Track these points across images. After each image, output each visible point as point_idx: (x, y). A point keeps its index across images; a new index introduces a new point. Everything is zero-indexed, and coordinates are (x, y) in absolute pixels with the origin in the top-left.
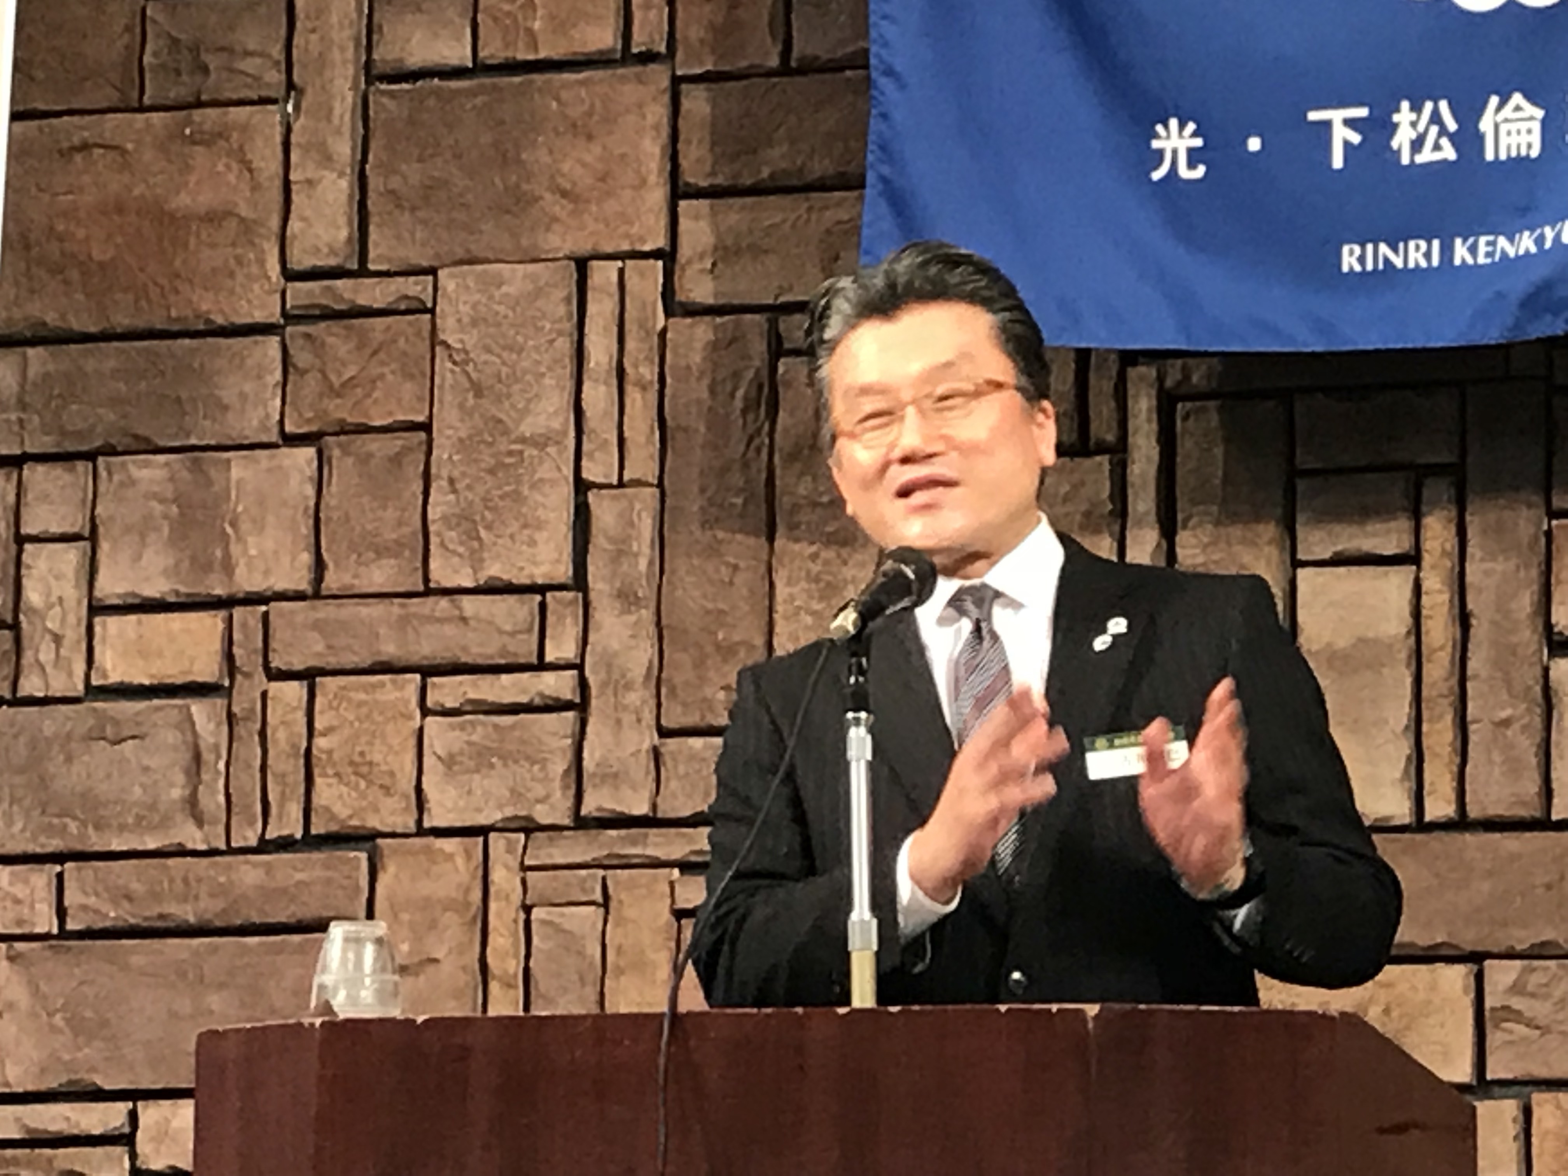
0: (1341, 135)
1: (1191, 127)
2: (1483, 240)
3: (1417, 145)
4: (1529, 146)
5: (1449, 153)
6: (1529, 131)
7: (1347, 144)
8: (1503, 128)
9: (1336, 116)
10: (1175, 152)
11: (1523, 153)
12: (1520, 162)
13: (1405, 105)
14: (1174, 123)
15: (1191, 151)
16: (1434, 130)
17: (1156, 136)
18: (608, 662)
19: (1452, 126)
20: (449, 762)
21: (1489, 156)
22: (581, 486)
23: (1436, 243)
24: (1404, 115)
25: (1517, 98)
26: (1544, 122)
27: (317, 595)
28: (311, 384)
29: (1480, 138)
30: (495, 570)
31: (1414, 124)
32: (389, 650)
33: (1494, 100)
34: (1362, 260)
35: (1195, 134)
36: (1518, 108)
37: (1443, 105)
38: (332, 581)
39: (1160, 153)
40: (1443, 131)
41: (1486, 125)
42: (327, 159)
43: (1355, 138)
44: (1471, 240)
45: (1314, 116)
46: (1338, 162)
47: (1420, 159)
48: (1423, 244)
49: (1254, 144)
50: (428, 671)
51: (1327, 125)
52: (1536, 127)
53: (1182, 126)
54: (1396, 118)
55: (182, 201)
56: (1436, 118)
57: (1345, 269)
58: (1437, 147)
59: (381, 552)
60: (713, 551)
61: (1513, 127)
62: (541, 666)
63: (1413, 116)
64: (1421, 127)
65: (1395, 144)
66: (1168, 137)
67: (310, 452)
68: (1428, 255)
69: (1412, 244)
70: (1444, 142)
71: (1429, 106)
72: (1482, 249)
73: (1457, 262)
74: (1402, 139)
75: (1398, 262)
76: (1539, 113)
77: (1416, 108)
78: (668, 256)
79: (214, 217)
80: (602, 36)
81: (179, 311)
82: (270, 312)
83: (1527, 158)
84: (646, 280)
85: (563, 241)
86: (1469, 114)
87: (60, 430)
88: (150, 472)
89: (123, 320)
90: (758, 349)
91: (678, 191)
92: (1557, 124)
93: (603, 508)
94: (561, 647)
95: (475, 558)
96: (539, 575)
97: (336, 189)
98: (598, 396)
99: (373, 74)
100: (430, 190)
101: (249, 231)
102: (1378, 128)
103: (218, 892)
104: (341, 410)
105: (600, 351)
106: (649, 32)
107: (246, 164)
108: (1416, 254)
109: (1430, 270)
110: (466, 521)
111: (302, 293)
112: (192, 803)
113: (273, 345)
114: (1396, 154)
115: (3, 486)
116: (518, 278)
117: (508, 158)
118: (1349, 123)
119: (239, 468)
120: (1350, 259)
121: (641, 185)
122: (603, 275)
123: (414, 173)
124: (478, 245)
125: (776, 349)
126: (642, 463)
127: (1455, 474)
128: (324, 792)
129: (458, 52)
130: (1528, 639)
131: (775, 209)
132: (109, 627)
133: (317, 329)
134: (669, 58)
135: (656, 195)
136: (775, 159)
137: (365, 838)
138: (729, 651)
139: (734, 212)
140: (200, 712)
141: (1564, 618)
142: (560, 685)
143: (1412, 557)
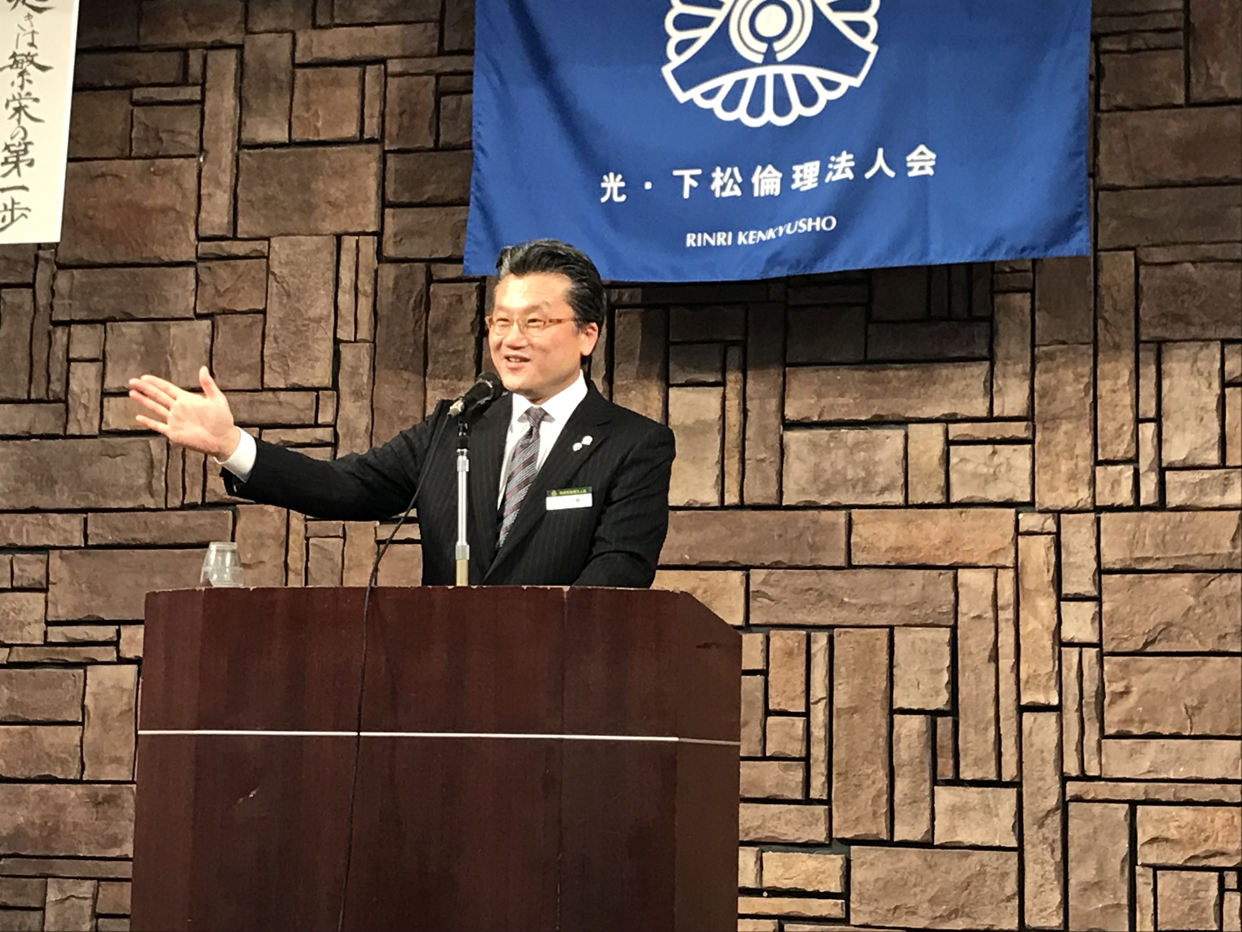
0: (689, 182)
1: (620, 177)
2: (752, 233)
3: (723, 188)
4: (775, 190)
5: (738, 192)
6: (775, 183)
7: (691, 187)
8: (763, 182)
9: (687, 173)
10: (612, 188)
11: (772, 193)
12: (771, 197)
13: (718, 169)
14: (612, 175)
15: (619, 189)
16: (731, 181)
17: (603, 181)
18: (347, 425)
19: (739, 179)
21: (756, 194)
22: (337, 342)
23: (730, 234)
24: (717, 174)
25: (770, 167)
26: (782, 179)
28: (209, 291)
29: (752, 186)
30: (295, 380)
31: (722, 178)
33: (759, 168)
34: (696, 241)
35: (622, 180)
36: (770, 172)
37: (736, 170)
39: (605, 190)
40: (735, 182)
41: (755, 179)
42: (218, 184)
43: (695, 184)
44: (746, 233)
45: (676, 173)
46: (686, 195)
47: (725, 194)
48: (724, 234)
49: (648, 185)
50: (263, 427)
51: (682, 178)
52: (778, 181)
53: (616, 176)
54: (714, 175)
55: (148, 203)
56: (732, 176)
57: (688, 245)
58: (732, 189)
59: (242, 370)
60: (397, 373)
61: (767, 181)
62: (316, 425)
63: (722, 175)
64: (725, 180)
65: (713, 187)
66: (609, 182)
67: (207, 323)
68: (726, 240)
69: (719, 234)
70: (736, 187)
71: (729, 170)
72: (751, 236)
73: (739, 243)
74: (716, 185)
75: (713, 242)
76: (780, 175)
77: (723, 171)
78: (379, 234)
79: (164, 210)
80: (350, 130)
81: (147, 255)
82: (190, 256)
83: (773, 196)
84: (368, 246)
85: (330, 226)
86: (747, 174)
87: (89, 309)
88: (131, 330)
89: (120, 258)
90: (421, 279)
91: (384, 204)
92: (786, 181)
93: (346, 352)
94: (325, 417)
95: (286, 374)
96: (316, 382)
97: (223, 198)
98: (345, 299)
99: (241, 145)
100: (268, 200)
101: (180, 217)
102: (705, 180)
103: (161, 527)
104: (223, 303)
105: (346, 277)
106: (372, 129)
107: (180, 186)
108: (721, 239)
109: (727, 246)
110: (282, 356)
111: (206, 247)
112: (149, 486)
113: (191, 271)
114: (713, 192)
115: (60, 335)
116: (308, 243)
117: (305, 186)
118: (692, 177)
119: (175, 329)
120: (690, 240)
121: (367, 200)
122: (349, 242)
123: (260, 191)
124: (290, 227)
125: (430, 280)
126: (365, 332)
127: (743, 345)
128: (212, 482)
129: (282, 136)
130: (774, 421)
131: (430, 214)
132: (111, 402)
133: (212, 264)
134: (381, 141)
135: (374, 206)
136: (430, 190)
137: (231, 504)
138: (405, 420)
139: (411, 215)
140: (154, 443)
141: (791, 413)
142: (324, 434)
143: (722, 384)
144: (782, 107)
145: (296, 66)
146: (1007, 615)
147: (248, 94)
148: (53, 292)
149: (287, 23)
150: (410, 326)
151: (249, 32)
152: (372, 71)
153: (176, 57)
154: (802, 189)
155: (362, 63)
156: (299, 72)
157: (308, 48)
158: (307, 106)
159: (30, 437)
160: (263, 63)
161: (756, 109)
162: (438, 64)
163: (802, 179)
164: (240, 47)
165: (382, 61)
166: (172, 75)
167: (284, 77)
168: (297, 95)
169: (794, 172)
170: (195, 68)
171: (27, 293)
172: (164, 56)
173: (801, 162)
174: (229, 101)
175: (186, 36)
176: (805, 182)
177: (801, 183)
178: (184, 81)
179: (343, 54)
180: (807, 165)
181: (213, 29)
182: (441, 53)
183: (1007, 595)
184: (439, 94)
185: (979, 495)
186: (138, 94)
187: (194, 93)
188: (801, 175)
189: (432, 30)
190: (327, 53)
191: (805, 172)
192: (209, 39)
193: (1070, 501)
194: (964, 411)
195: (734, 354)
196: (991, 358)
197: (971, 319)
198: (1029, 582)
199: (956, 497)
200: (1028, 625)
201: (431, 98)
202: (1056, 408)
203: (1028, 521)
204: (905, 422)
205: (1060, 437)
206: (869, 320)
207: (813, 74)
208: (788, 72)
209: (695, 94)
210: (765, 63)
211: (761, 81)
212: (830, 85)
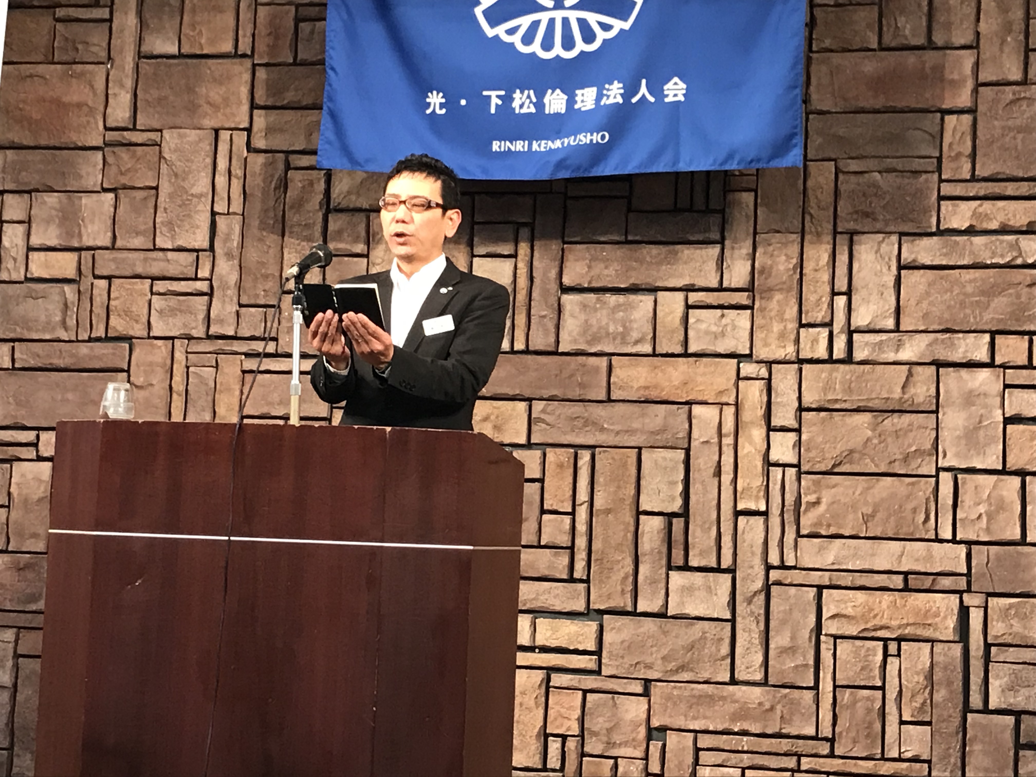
0: (495, 101)
1: (441, 94)
2: (543, 142)
3: (521, 106)
4: (561, 109)
5: (533, 110)
6: (562, 104)
7: (497, 105)
8: (552, 102)
9: (493, 94)
10: (435, 104)
11: (559, 111)
12: (557, 115)
13: (518, 91)
14: (435, 92)
15: (441, 104)
16: (528, 101)
17: (428, 97)
18: (221, 279)
19: (534, 100)
20: (161, 312)
21: (547, 112)
22: (214, 214)
23: (527, 142)
24: (517, 95)
25: (558, 91)
26: (567, 100)
27: (113, 248)
28: (113, 170)
29: (544, 105)
30: (181, 242)
31: (521, 99)
32: (139, 270)
33: (550, 91)
34: (500, 147)
35: (442, 97)
36: (558, 95)
37: (532, 92)
38: (119, 244)
39: (429, 104)
40: (531, 102)
41: (546, 100)
42: (122, 86)
43: (500, 102)
44: (539, 142)
45: (485, 93)
46: (493, 111)
47: (523, 111)
48: (522, 142)
49: (463, 102)
50: (154, 279)
51: (489, 97)
52: (564, 102)
53: (438, 94)
54: (514, 96)
55: (66, 99)
56: (529, 97)
57: (494, 150)
58: (529, 107)
59: (137, 234)
60: (261, 240)
61: (556, 101)
62: (196, 279)
63: (521, 95)
64: (523, 100)
65: (514, 105)
66: (433, 98)
67: (111, 196)
68: (523, 147)
69: (518, 142)
70: (531, 105)
71: (526, 92)
72: (543, 145)
73: (534, 149)
74: (516, 104)
75: (513, 149)
76: (566, 97)
77: (522, 92)
78: (249, 130)
79: (79, 105)
80: (227, 47)
81: (64, 140)
82: (98, 142)
83: (560, 114)
84: (241, 139)
85: (209, 123)
86: (540, 95)
87: (16, 181)
88: (52, 199)
89: (43, 143)
90: (281, 166)
91: (253, 106)
92: (571, 101)
93: (221, 222)
94: (204, 272)
95: (173, 238)
96: (197, 245)
97: (126, 98)
98: (221, 180)
99: (140, 55)
100: (161, 100)
101: (92, 111)
102: (507, 99)
103: (72, 356)
104: (124, 180)
105: (222, 164)
106: (244, 46)
107: (92, 87)
108: (519, 146)
109: (524, 152)
110: (170, 224)
111: (112, 136)
112: (64, 323)
113: (99, 155)
114: (514, 109)
116: (193, 135)
117: (190, 90)
118: (498, 97)
119: (86, 200)
120: (496, 146)
121: (240, 103)
122: (225, 136)
123: (155, 93)
124: (178, 122)
125: (288, 167)
126: (236, 206)
127: (531, 226)
128: (113, 321)
129: (173, 49)
130: (554, 287)
131: (289, 115)
132: (34, 256)
133: (116, 149)
134: (252, 56)
135: (245, 107)
136: (290, 96)
137: (128, 339)
138: (266, 277)
139: (274, 115)
140: (68, 289)
141: (566, 281)
142: (203, 286)
143: (514, 256)
144: (568, 44)
146: (728, 441)
147: (147, 15)
150: (272, 203)
154: (583, 109)
158: (193, 26)
161: (547, 45)
163: (583, 101)
167: (176, 3)
168: (185, 17)
169: (576, 95)
173: (582, 88)
174: (132, 20)
176: (585, 104)
177: (582, 105)
178: (96, 3)
180: (587, 90)
183: (729, 425)
184: (298, 20)
185: (711, 348)
186: (60, 12)
187: (104, 13)
188: (582, 98)
191: (585, 95)
193: (780, 354)
194: (700, 282)
195: (524, 232)
196: (722, 242)
197: (708, 211)
198: (746, 416)
199: (692, 349)
200: (745, 449)
201: (292, 24)
202: (771, 282)
203: (748, 369)
204: (654, 290)
205: (773, 305)
206: (629, 210)
207: (593, 18)
208: (573, 16)
209: (500, 31)
210: (555, 8)
211: (552, 21)
212: (606, 27)
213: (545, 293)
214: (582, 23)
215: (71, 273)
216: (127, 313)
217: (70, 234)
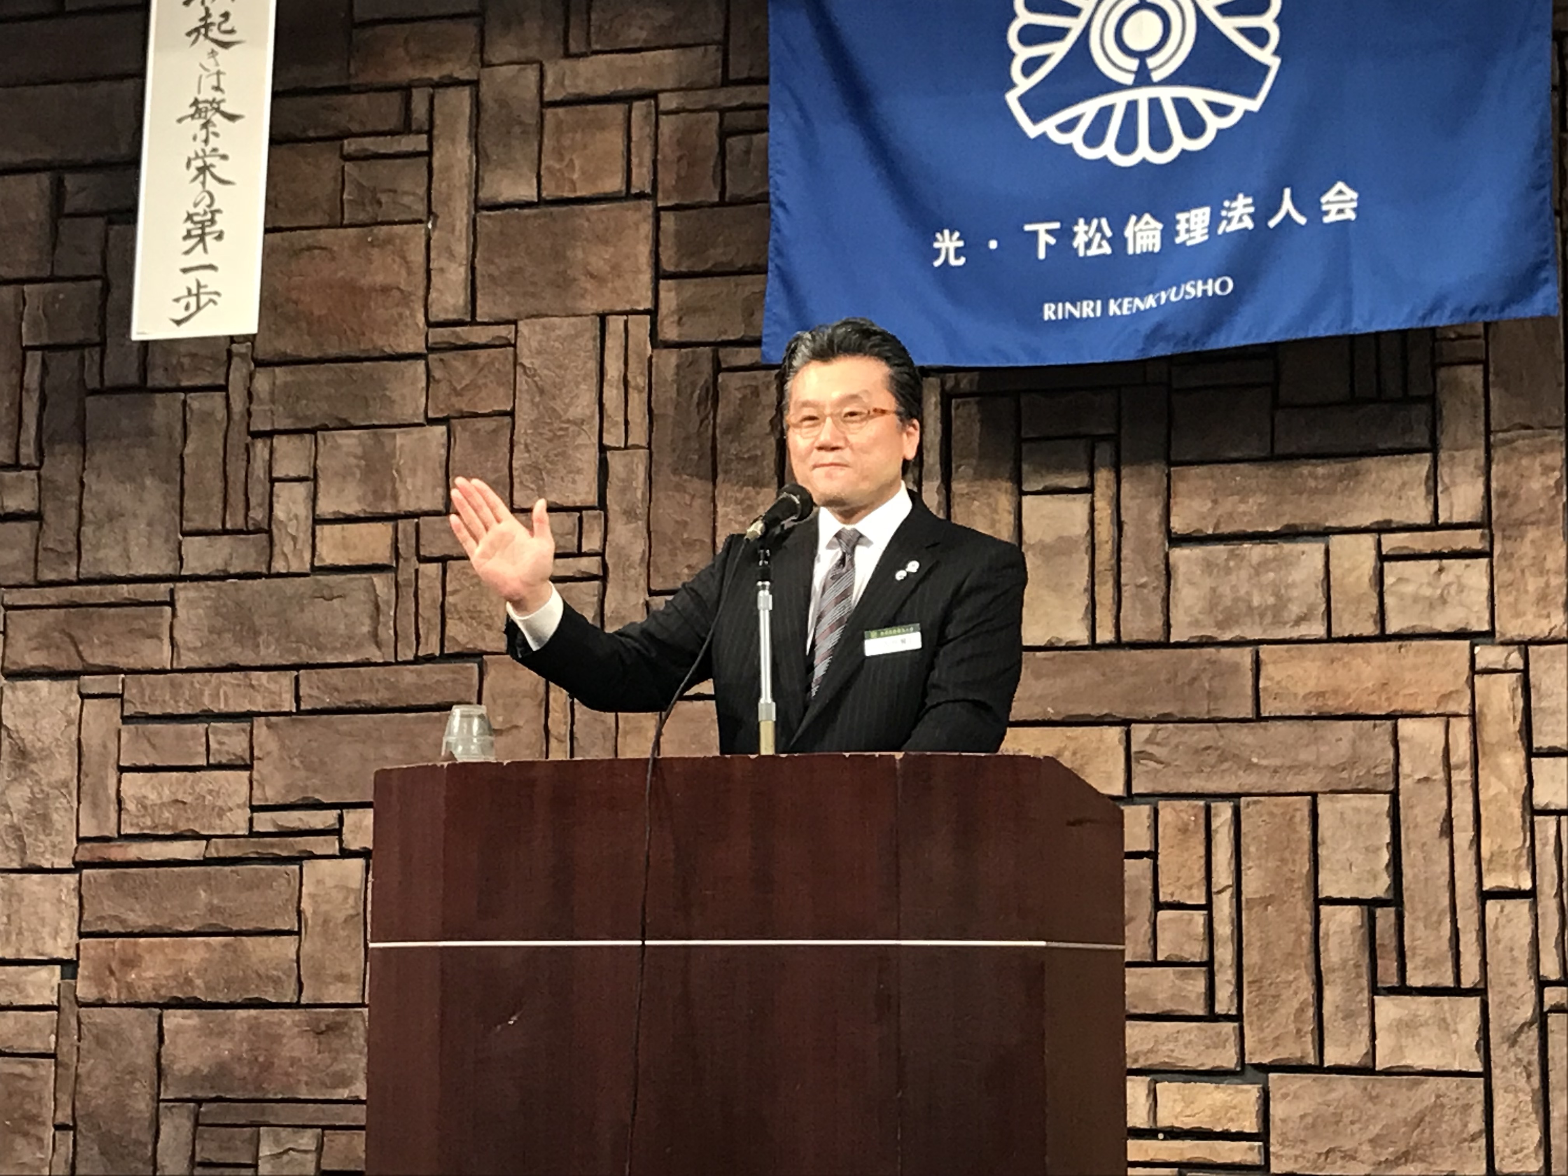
0: (1045, 239)
1: (957, 234)
2: (1126, 300)
3: (1088, 245)
4: (1154, 245)
5: (1107, 249)
6: (1154, 237)
7: (1048, 245)
8: (1139, 235)
9: (1041, 228)
10: (947, 250)
11: (1150, 249)
12: (1147, 255)
13: (1081, 221)
14: (946, 232)
15: (957, 249)
16: (1099, 236)
17: (936, 240)
18: (618, 553)
19: (1109, 233)
21: (1130, 251)
22: (603, 449)
23: (1099, 303)
24: (1080, 227)
25: (1147, 217)
26: (1163, 231)
28: (443, 389)
29: (1125, 240)
31: (1086, 233)
33: (1133, 218)
34: (1055, 313)
35: (959, 239)
36: (1147, 223)
37: (1104, 222)
39: (938, 251)
40: (1103, 237)
41: (1128, 233)
42: (452, 256)
43: (1052, 241)
44: (1119, 300)
45: (1028, 228)
46: (1042, 255)
47: (1090, 253)
48: (1091, 303)
49: (993, 245)
51: (1035, 234)
52: (1158, 234)
53: (951, 234)
54: (1076, 229)
55: (366, 281)
56: (1099, 229)
57: (1046, 318)
58: (1100, 246)
60: (680, 487)
61: (1145, 234)
62: (580, 554)
63: (1086, 228)
64: (1091, 234)
65: (1075, 244)
66: (944, 241)
67: (443, 429)
68: (1094, 310)
69: (1085, 303)
70: (1105, 243)
71: (1095, 222)
72: (1126, 304)
73: (1111, 313)
74: (1079, 242)
75: (1077, 314)
76: (1160, 226)
77: (1088, 223)
78: (653, 313)
79: (385, 290)
80: (614, 184)
81: (365, 346)
82: (419, 346)
83: (1152, 253)
84: (641, 327)
85: (592, 305)
86: (1118, 227)
87: (295, 416)
88: (348, 440)
89: (332, 351)
90: (707, 368)
91: (659, 275)
92: (1169, 232)
93: (615, 461)
94: (591, 543)
96: (577, 500)
97: (458, 273)
98: (613, 395)
99: (479, 206)
100: (514, 273)
101: (406, 298)
102: (1065, 235)
103: (390, 687)
104: (461, 404)
105: (613, 370)
106: (641, 181)
107: (405, 259)
108: (1087, 309)
109: (1096, 318)
110: (535, 469)
111: (438, 335)
112: (374, 635)
113: (421, 365)
114: (1076, 250)
115: (260, 448)
116: (564, 325)
117: (558, 255)
118: (1049, 232)
119: (401, 438)
120: (1049, 312)
121: (638, 271)
122: (615, 324)
123: (504, 264)
124: (542, 307)
125: (718, 368)
126: (638, 436)
127: (1115, 439)
128: (452, 628)
129: (528, 192)
130: (1157, 536)
131: (716, 285)
132: (325, 531)
133: (447, 356)
134: (653, 196)
135: (646, 277)
136: (716, 255)
137: (476, 655)
138: (689, 545)
139: (691, 287)
140: (379, 581)
141: (1178, 525)
142: (590, 565)
143: (1089, 489)
144: (1161, 140)
145: (545, 105)
146: (1461, 776)
147: (487, 143)
148: (250, 395)
149: (533, 51)
150: (693, 427)
151: (485, 64)
152: (639, 108)
153: (396, 98)
154: (1189, 243)
155: (626, 99)
156: (549, 113)
157: (560, 82)
158: (560, 155)
159: (224, 576)
160: (503, 103)
161: (1127, 144)
162: (722, 97)
163: (1188, 231)
164: (474, 84)
165: (653, 95)
166: (393, 122)
167: (531, 120)
168: (547, 141)
169: (1178, 222)
170: (420, 109)
171: (219, 396)
172: (382, 97)
173: (1186, 209)
174: (463, 152)
175: (408, 73)
176: (1192, 235)
177: (1186, 236)
178: (406, 128)
179: (603, 88)
180: (1194, 212)
181: (440, 62)
182: (726, 82)
183: (1461, 751)
184: (724, 134)
185: (1424, 624)
186: (350, 146)
187: (419, 143)
188: (1186, 226)
189: (713, 54)
190: (582, 87)
191: (1192, 221)
192: (435, 75)
193: (1541, 628)
194: (1398, 517)
195: (1104, 452)
196: (1434, 448)
197: (1408, 400)
198: (1490, 733)
199: (1392, 627)
200: (1490, 788)
201: (715, 139)
202: (1520, 511)
203: (1487, 656)
204: (1325, 533)
205: (1526, 549)
206: (1276, 405)
207: (1198, 97)
208: (1167, 95)
209: (1049, 126)
210: (1137, 84)
211: (1132, 107)
212: (1221, 110)
213: (1144, 547)
214: (1182, 105)
215: (383, 556)
216: (474, 614)
217: (378, 495)
